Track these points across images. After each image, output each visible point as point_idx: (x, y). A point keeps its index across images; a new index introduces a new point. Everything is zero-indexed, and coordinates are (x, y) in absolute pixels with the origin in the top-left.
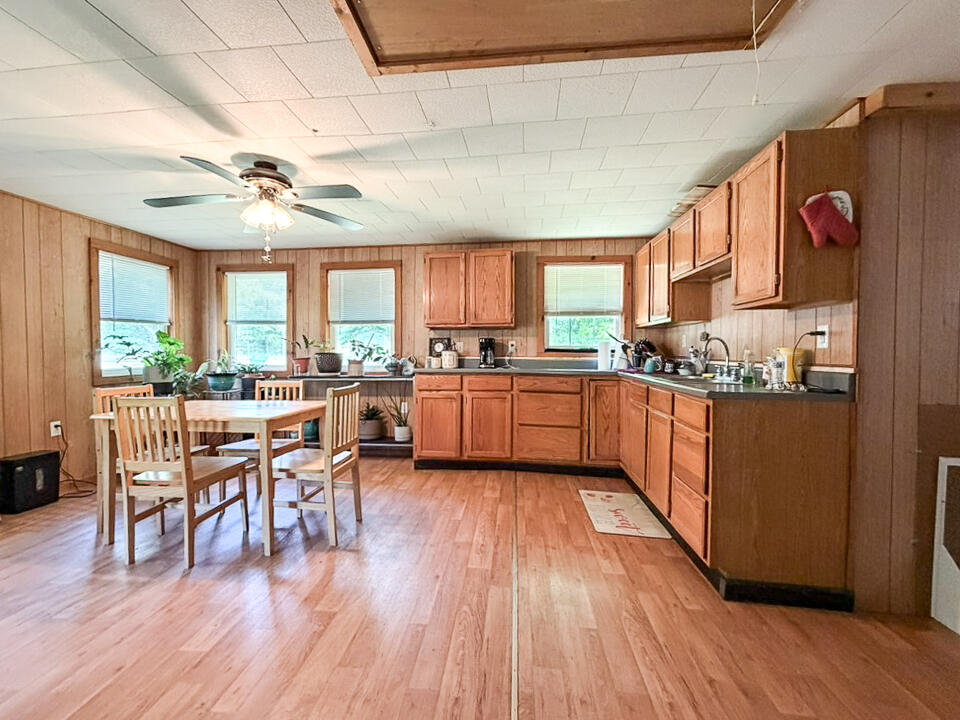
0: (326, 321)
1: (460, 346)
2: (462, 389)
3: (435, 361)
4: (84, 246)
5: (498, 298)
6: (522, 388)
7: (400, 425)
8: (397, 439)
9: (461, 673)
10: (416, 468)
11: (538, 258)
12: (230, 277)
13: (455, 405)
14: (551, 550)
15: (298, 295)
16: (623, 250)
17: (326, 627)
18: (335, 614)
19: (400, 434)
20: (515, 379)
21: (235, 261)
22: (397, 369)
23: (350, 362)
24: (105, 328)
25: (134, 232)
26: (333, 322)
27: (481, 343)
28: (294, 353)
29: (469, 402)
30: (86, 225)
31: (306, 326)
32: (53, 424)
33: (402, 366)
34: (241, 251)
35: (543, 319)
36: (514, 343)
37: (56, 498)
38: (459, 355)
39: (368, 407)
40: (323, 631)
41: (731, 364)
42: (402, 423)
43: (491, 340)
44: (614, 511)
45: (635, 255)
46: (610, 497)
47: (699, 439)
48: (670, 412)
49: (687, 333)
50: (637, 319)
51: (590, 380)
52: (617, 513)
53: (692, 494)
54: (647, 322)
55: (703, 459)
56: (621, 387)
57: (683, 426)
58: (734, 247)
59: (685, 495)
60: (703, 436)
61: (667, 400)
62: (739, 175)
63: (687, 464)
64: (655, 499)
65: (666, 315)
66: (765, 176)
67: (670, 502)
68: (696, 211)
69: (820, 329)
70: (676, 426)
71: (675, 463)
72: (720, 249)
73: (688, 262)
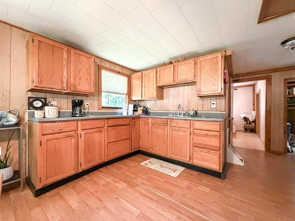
2: (78, 129)
5: (87, 79)
6: (109, 125)
13: (73, 140)
16: (128, 73)
20: (106, 121)
29: (83, 137)
35: (101, 94)
41: (180, 112)
44: (162, 167)
45: (131, 75)
46: (150, 162)
47: (215, 134)
48: (189, 127)
49: (150, 103)
50: (132, 97)
51: (132, 119)
52: (164, 167)
53: (210, 152)
54: (140, 99)
55: (219, 140)
56: (140, 121)
57: (202, 131)
58: (199, 79)
59: (205, 153)
60: (219, 133)
61: (187, 123)
62: (201, 59)
63: (206, 142)
64: (178, 157)
65: (155, 97)
66: (215, 61)
67: (190, 157)
68: (175, 65)
69: (212, 102)
70: (196, 131)
71: (195, 143)
72: (190, 78)
73: (170, 81)
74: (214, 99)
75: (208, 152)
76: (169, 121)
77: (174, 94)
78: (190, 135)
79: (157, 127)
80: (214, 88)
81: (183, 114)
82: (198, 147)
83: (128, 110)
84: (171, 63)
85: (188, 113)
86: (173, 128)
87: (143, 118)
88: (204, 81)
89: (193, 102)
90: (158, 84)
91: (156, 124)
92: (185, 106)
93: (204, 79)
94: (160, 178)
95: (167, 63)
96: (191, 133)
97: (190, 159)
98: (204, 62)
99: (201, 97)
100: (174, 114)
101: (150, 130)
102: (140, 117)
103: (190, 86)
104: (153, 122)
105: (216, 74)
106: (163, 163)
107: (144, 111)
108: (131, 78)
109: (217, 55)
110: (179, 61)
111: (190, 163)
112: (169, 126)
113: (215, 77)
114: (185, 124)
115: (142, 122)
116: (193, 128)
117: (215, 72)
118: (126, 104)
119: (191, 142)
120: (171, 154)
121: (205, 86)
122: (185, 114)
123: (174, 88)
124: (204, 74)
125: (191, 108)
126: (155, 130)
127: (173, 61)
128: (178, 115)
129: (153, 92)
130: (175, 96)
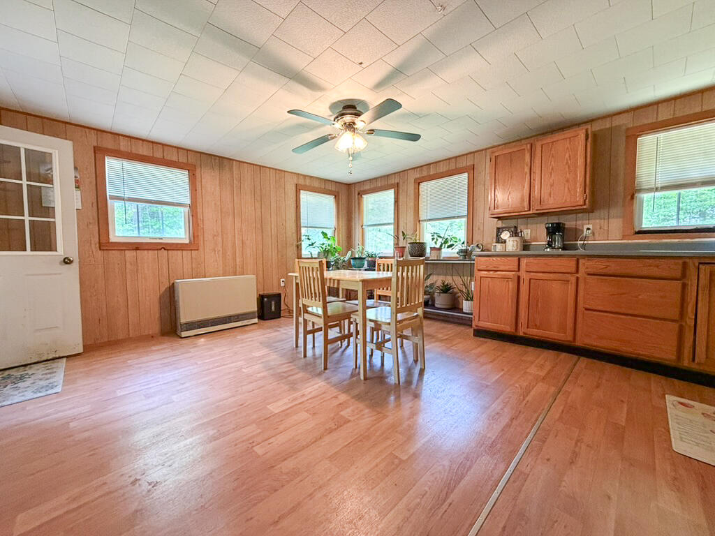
0: (418, 221)
1: (527, 233)
2: (519, 270)
3: (499, 247)
4: (294, 188)
5: (568, 181)
6: (590, 270)
7: (467, 300)
8: (464, 311)
9: (406, 520)
10: (474, 335)
11: (628, 129)
12: (365, 197)
13: (512, 285)
14: (584, 447)
15: (400, 204)
17: (338, 428)
18: (349, 421)
19: (466, 306)
20: (581, 261)
21: (367, 187)
22: (466, 254)
23: (432, 249)
24: (303, 231)
25: (317, 178)
26: (422, 221)
27: (547, 228)
28: (397, 244)
29: (527, 282)
30: (295, 177)
31: (405, 225)
32: (282, 280)
33: (471, 251)
34: (370, 180)
35: (632, 197)
36: (590, 226)
37: (279, 317)
38: (525, 241)
39: (443, 283)
40: (335, 429)
42: (469, 298)
43: (558, 224)
51: (701, 264)
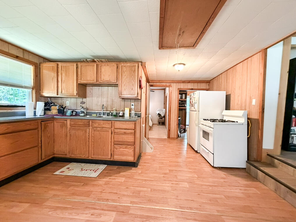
16: (36, 60)
41: (104, 112)
44: (82, 170)
45: (40, 63)
46: (68, 168)
47: (131, 132)
48: (111, 127)
49: (70, 101)
50: (43, 93)
51: (41, 121)
52: (84, 170)
53: (127, 147)
54: (55, 95)
55: (134, 136)
56: (55, 123)
57: (121, 130)
58: (120, 82)
59: (123, 148)
60: (134, 130)
61: (109, 124)
62: (122, 64)
63: (125, 139)
64: (100, 157)
65: (75, 94)
66: (133, 69)
67: (111, 154)
68: (98, 65)
69: (132, 104)
70: (116, 131)
71: (116, 141)
72: (113, 80)
73: (93, 79)
74: (133, 101)
75: (126, 148)
76: (91, 122)
77: (98, 93)
78: (112, 134)
79: (77, 129)
80: (132, 92)
81: (106, 114)
82: (119, 144)
83: (35, 108)
84: (94, 61)
85: (111, 113)
86: (95, 129)
87: (59, 119)
88: (124, 85)
89: (117, 102)
90: (79, 81)
91: (76, 126)
92: (109, 106)
93: (124, 83)
94: (78, 182)
95: (89, 60)
96: (112, 132)
97: (111, 156)
98: (125, 67)
99: (123, 99)
100: (98, 114)
101: (68, 133)
102: (54, 118)
103: (113, 87)
104: (72, 123)
105: (134, 80)
106: (85, 165)
107: (60, 111)
108: (40, 68)
109: (135, 65)
110: (102, 62)
111: (112, 159)
112: (91, 127)
113: (133, 83)
114: (107, 124)
115: (57, 125)
116: (114, 127)
117: (133, 79)
118: (33, 101)
119: (112, 141)
120: (93, 155)
121: (125, 90)
122: (109, 113)
123: (98, 87)
124: (124, 79)
125: (114, 109)
126: (75, 132)
127: (96, 59)
128: (102, 115)
129: (74, 89)
130: (99, 95)
